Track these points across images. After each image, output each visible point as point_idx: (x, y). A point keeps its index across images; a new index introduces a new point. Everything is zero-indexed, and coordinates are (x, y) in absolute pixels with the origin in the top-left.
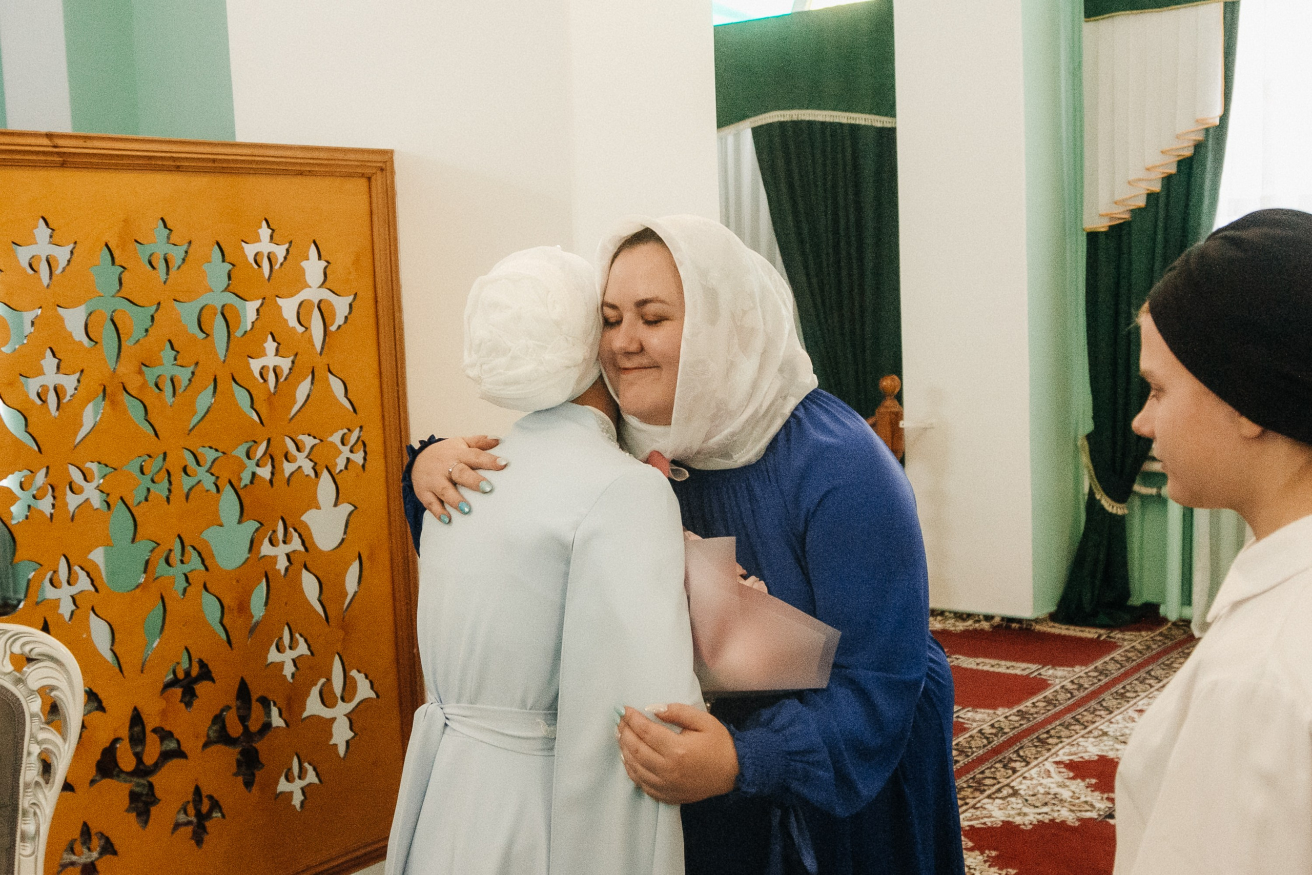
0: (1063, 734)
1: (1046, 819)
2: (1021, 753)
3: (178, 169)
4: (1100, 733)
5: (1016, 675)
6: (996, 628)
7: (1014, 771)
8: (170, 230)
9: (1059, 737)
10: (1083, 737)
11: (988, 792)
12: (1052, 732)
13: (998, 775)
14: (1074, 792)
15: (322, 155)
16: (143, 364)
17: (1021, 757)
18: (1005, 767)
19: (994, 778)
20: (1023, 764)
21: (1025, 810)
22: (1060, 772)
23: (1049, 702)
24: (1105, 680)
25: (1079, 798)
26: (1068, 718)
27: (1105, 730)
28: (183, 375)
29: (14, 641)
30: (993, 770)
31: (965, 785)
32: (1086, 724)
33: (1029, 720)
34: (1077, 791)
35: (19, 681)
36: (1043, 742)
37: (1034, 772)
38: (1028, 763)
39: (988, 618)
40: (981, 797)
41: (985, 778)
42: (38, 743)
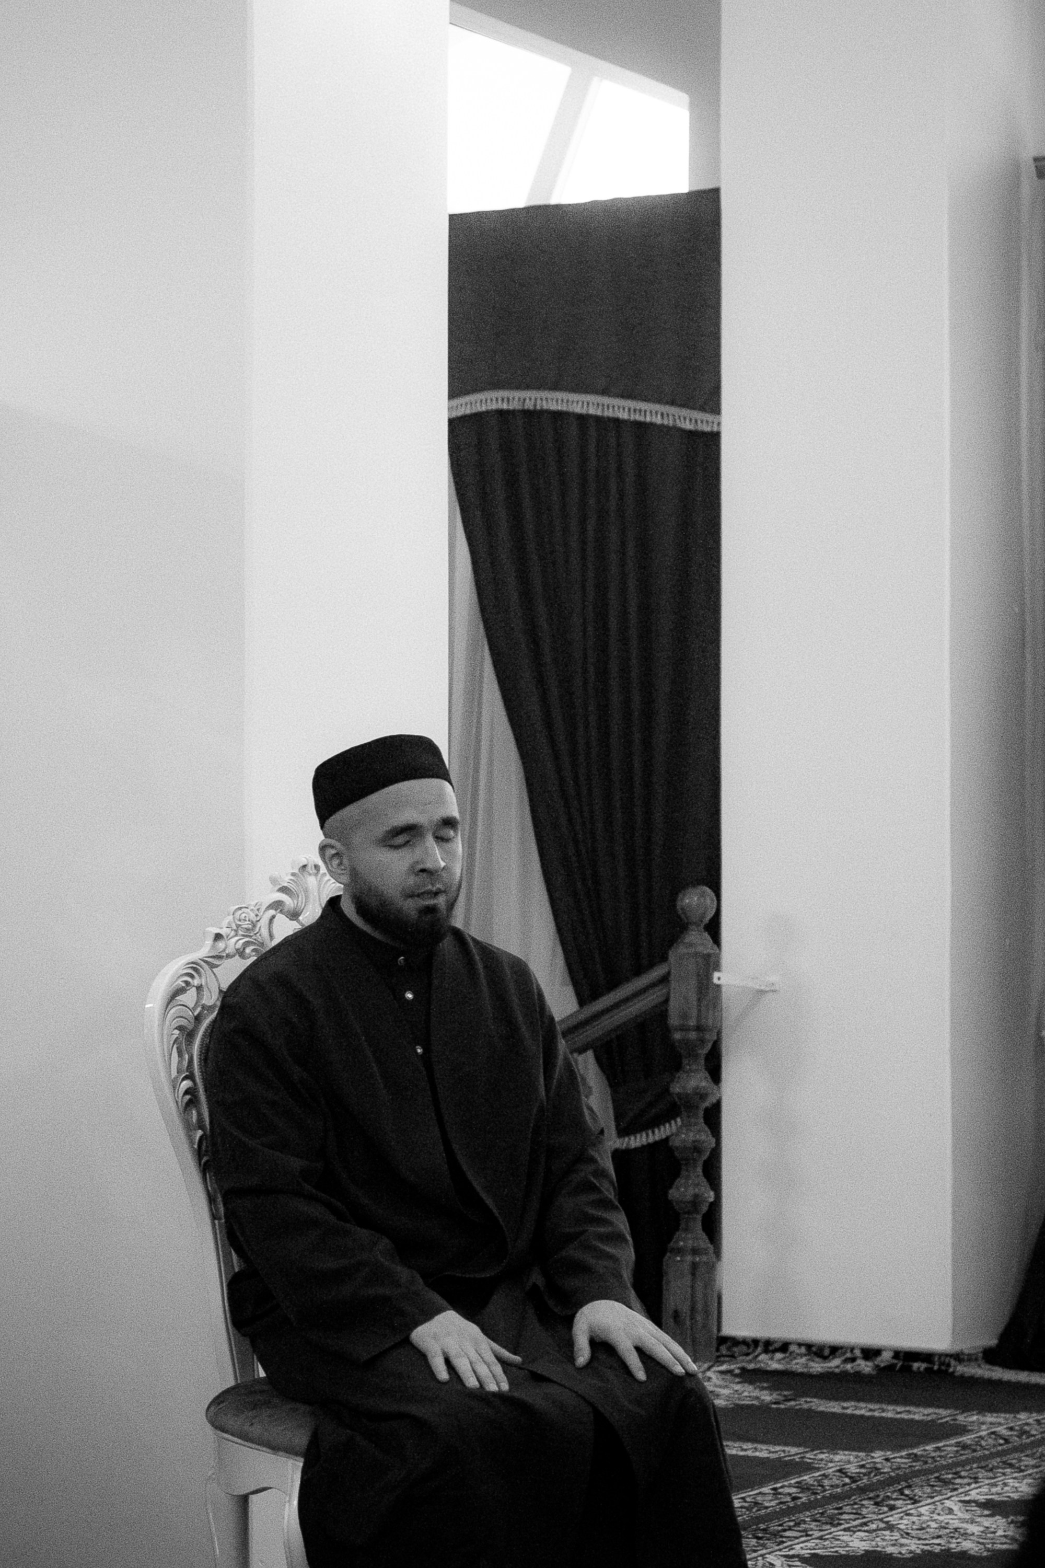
0: (981, 1475)
2: (907, 1491)
5: (913, 1419)
6: (885, 1370)
7: (893, 1507)
9: (975, 1478)
10: (1014, 1477)
11: (845, 1526)
12: (964, 1474)
13: (865, 1511)
14: (987, 1527)
18: (878, 1504)
19: (857, 1514)
20: (909, 1502)
21: (903, 1541)
22: (967, 1511)
23: (965, 1447)
25: (993, 1533)
26: (994, 1462)
30: (857, 1506)
32: (1023, 1467)
33: (926, 1463)
34: (994, 1526)
36: (946, 1483)
37: (925, 1510)
38: (916, 1501)
39: (870, 1353)
40: (834, 1529)
41: (841, 1514)
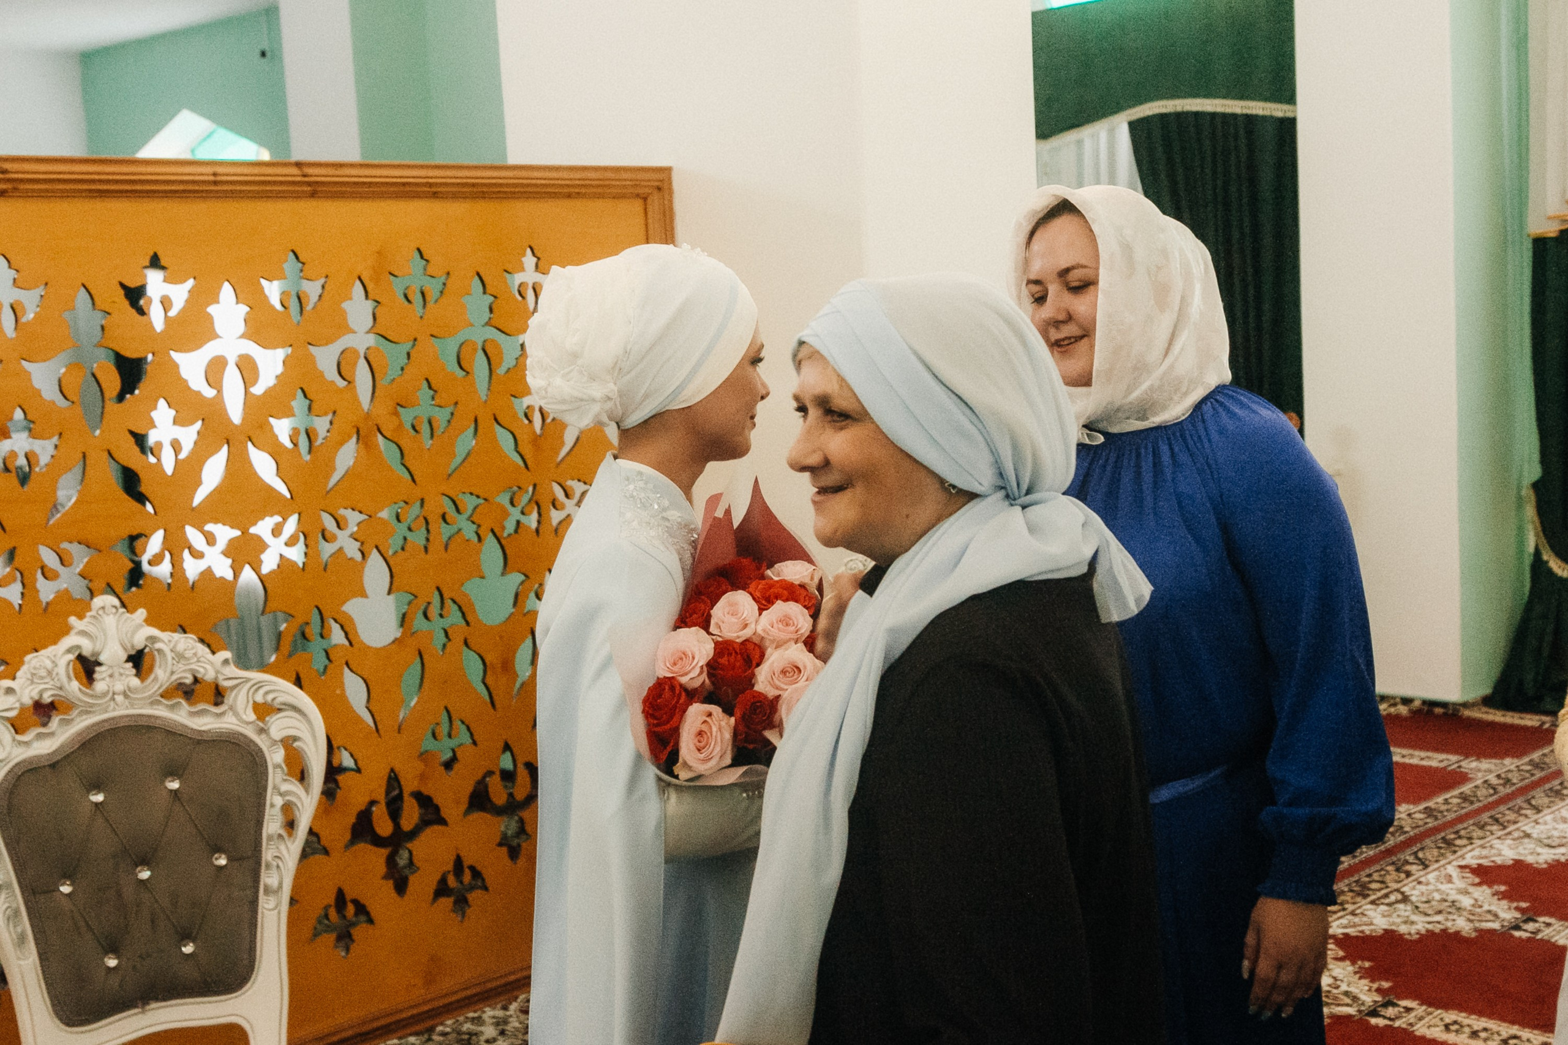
0: (1475, 835)
1: (1437, 928)
2: (1420, 855)
3: (435, 195)
4: (1522, 834)
5: (1431, 767)
6: (1416, 713)
7: (1408, 874)
8: (427, 261)
9: (1470, 838)
10: (1499, 838)
11: (1373, 897)
12: (1463, 833)
13: (1388, 878)
14: (1476, 900)
15: (592, 175)
16: (398, 404)
17: (1419, 859)
18: (1398, 870)
19: (1382, 882)
20: (1421, 867)
21: (1414, 918)
22: (1463, 877)
23: (1464, 798)
24: (1539, 774)
25: (1481, 907)
26: (1485, 817)
27: (1529, 832)
28: (441, 416)
29: (257, 690)
30: (1383, 873)
31: (1346, 889)
32: (1506, 824)
33: (1436, 819)
34: (1481, 898)
35: (262, 731)
36: (1449, 843)
37: (1431, 877)
38: (1426, 867)
39: (1406, 701)
40: (1364, 902)
41: (1370, 882)
42: (281, 794)
